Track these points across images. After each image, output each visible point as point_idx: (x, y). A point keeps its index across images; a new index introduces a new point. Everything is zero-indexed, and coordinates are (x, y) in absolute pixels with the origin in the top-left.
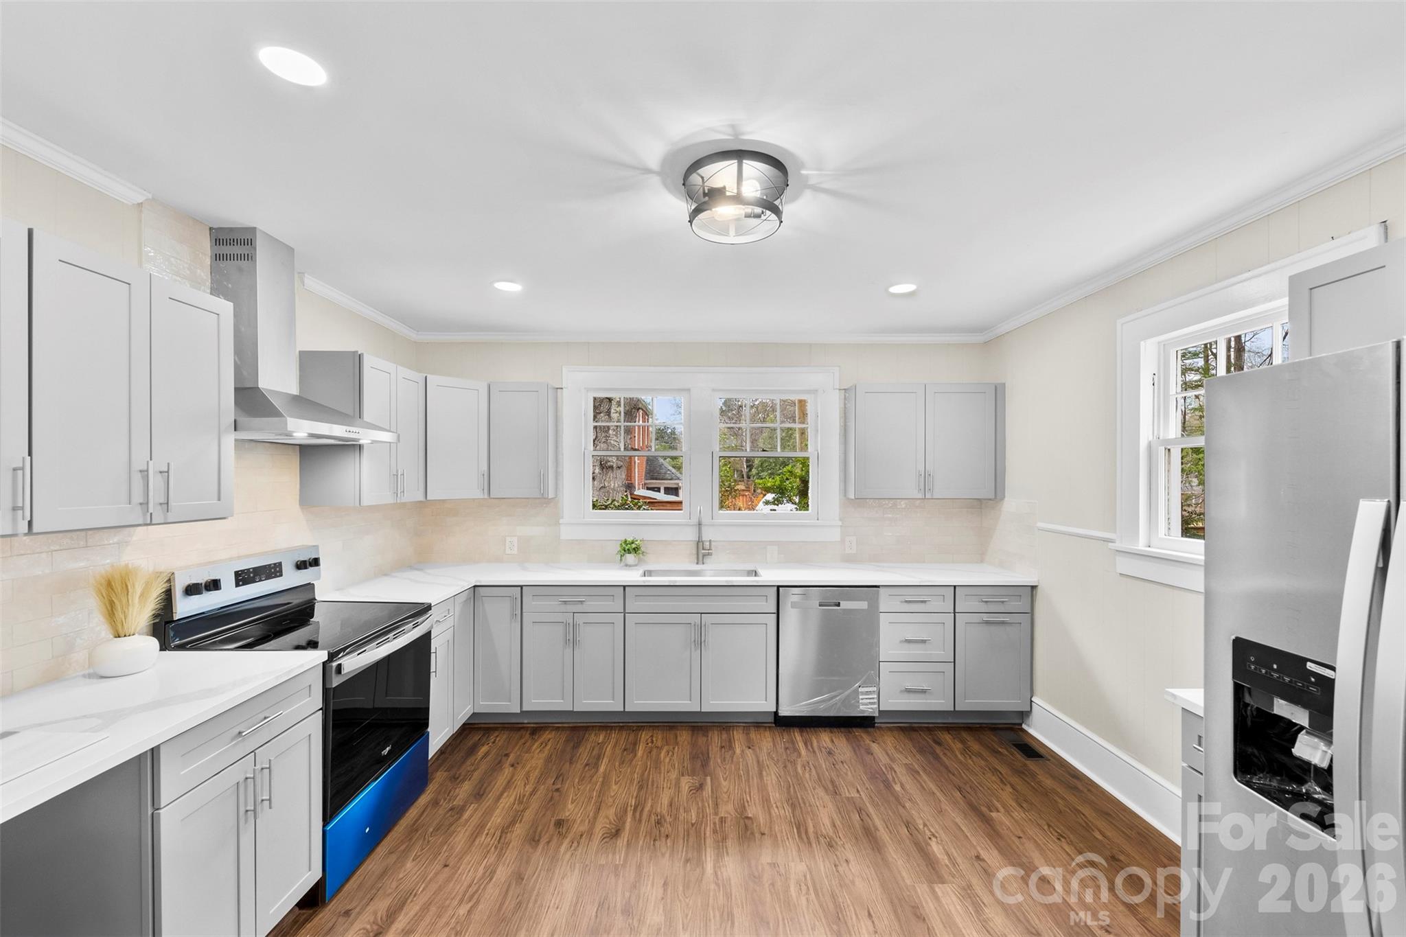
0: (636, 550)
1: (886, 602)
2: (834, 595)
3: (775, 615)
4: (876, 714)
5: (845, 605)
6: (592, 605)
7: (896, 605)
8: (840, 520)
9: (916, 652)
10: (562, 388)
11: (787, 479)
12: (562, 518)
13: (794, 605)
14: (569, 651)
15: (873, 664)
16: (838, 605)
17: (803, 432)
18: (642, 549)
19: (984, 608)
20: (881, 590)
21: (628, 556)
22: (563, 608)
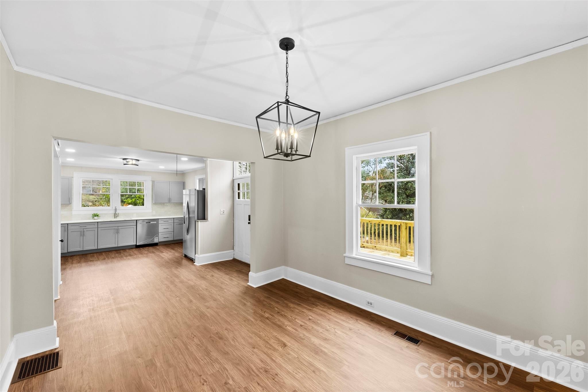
0: (98, 216)
1: (160, 222)
2: (149, 221)
3: (136, 226)
4: (158, 242)
5: (151, 223)
6: (88, 227)
7: (162, 222)
8: (152, 207)
9: (166, 230)
10: (73, 177)
11: (138, 200)
12: (73, 209)
13: (140, 223)
14: (82, 238)
15: (158, 233)
16: (150, 223)
17: (143, 189)
18: (99, 216)
19: (179, 221)
20: (159, 219)
21: (95, 217)
22: (80, 228)
